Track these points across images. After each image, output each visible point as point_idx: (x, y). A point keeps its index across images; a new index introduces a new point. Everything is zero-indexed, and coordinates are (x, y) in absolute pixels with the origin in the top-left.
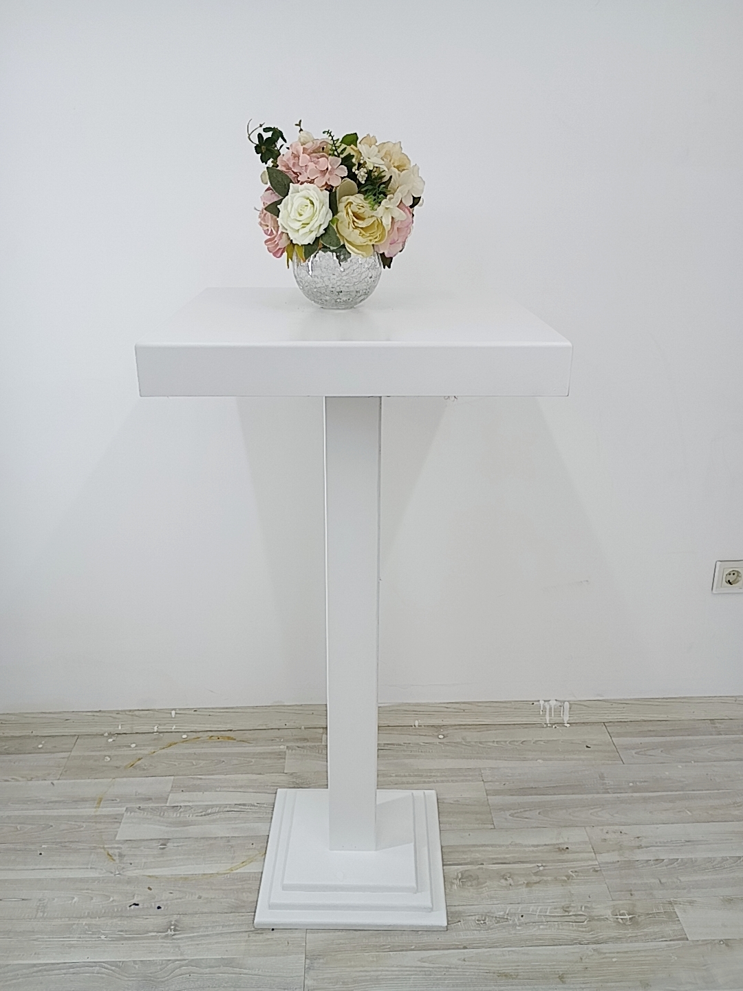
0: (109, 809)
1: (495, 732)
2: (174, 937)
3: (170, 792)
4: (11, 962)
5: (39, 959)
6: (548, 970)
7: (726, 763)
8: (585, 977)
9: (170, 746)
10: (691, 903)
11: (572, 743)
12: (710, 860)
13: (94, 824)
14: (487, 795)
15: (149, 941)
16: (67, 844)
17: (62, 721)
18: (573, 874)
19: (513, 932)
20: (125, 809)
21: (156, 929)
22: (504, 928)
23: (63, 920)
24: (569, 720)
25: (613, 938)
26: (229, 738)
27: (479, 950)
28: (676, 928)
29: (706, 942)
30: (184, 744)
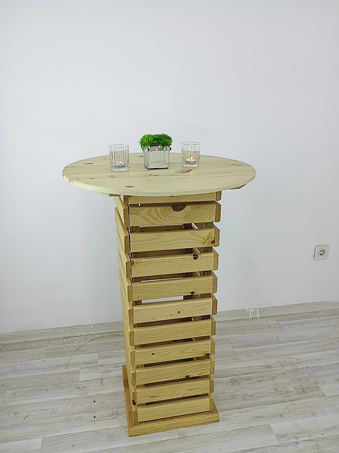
0: (72, 369)
1: (230, 323)
2: (117, 417)
3: (98, 359)
4: (47, 436)
5: (60, 433)
6: (275, 413)
7: (324, 328)
8: (290, 414)
9: (92, 340)
10: (324, 382)
11: (262, 325)
12: (327, 365)
13: (67, 375)
14: (233, 348)
15: (106, 420)
16: (57, 385)
17: (41, 334)
18: (276, 376)
19: (258, 400)
20: (80, 368)
21: (108, 415)
22: (253, 399)
23: (65, 416)
24: (259, 316)
25: (297, 398)
26: (118, 335)
27: (246, 409)
28: (320, 392)
29: (333, 396)
30: (99, 339)
